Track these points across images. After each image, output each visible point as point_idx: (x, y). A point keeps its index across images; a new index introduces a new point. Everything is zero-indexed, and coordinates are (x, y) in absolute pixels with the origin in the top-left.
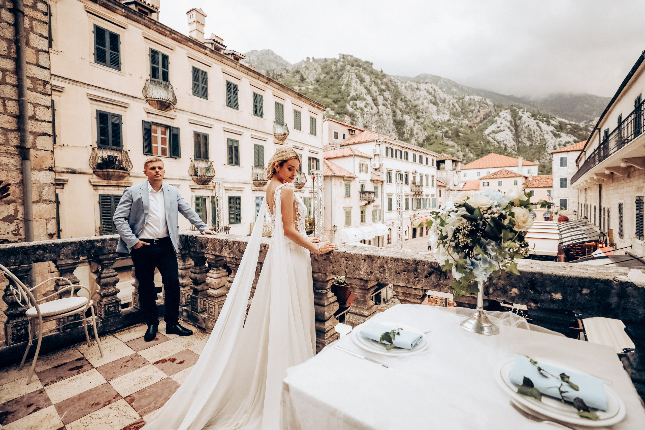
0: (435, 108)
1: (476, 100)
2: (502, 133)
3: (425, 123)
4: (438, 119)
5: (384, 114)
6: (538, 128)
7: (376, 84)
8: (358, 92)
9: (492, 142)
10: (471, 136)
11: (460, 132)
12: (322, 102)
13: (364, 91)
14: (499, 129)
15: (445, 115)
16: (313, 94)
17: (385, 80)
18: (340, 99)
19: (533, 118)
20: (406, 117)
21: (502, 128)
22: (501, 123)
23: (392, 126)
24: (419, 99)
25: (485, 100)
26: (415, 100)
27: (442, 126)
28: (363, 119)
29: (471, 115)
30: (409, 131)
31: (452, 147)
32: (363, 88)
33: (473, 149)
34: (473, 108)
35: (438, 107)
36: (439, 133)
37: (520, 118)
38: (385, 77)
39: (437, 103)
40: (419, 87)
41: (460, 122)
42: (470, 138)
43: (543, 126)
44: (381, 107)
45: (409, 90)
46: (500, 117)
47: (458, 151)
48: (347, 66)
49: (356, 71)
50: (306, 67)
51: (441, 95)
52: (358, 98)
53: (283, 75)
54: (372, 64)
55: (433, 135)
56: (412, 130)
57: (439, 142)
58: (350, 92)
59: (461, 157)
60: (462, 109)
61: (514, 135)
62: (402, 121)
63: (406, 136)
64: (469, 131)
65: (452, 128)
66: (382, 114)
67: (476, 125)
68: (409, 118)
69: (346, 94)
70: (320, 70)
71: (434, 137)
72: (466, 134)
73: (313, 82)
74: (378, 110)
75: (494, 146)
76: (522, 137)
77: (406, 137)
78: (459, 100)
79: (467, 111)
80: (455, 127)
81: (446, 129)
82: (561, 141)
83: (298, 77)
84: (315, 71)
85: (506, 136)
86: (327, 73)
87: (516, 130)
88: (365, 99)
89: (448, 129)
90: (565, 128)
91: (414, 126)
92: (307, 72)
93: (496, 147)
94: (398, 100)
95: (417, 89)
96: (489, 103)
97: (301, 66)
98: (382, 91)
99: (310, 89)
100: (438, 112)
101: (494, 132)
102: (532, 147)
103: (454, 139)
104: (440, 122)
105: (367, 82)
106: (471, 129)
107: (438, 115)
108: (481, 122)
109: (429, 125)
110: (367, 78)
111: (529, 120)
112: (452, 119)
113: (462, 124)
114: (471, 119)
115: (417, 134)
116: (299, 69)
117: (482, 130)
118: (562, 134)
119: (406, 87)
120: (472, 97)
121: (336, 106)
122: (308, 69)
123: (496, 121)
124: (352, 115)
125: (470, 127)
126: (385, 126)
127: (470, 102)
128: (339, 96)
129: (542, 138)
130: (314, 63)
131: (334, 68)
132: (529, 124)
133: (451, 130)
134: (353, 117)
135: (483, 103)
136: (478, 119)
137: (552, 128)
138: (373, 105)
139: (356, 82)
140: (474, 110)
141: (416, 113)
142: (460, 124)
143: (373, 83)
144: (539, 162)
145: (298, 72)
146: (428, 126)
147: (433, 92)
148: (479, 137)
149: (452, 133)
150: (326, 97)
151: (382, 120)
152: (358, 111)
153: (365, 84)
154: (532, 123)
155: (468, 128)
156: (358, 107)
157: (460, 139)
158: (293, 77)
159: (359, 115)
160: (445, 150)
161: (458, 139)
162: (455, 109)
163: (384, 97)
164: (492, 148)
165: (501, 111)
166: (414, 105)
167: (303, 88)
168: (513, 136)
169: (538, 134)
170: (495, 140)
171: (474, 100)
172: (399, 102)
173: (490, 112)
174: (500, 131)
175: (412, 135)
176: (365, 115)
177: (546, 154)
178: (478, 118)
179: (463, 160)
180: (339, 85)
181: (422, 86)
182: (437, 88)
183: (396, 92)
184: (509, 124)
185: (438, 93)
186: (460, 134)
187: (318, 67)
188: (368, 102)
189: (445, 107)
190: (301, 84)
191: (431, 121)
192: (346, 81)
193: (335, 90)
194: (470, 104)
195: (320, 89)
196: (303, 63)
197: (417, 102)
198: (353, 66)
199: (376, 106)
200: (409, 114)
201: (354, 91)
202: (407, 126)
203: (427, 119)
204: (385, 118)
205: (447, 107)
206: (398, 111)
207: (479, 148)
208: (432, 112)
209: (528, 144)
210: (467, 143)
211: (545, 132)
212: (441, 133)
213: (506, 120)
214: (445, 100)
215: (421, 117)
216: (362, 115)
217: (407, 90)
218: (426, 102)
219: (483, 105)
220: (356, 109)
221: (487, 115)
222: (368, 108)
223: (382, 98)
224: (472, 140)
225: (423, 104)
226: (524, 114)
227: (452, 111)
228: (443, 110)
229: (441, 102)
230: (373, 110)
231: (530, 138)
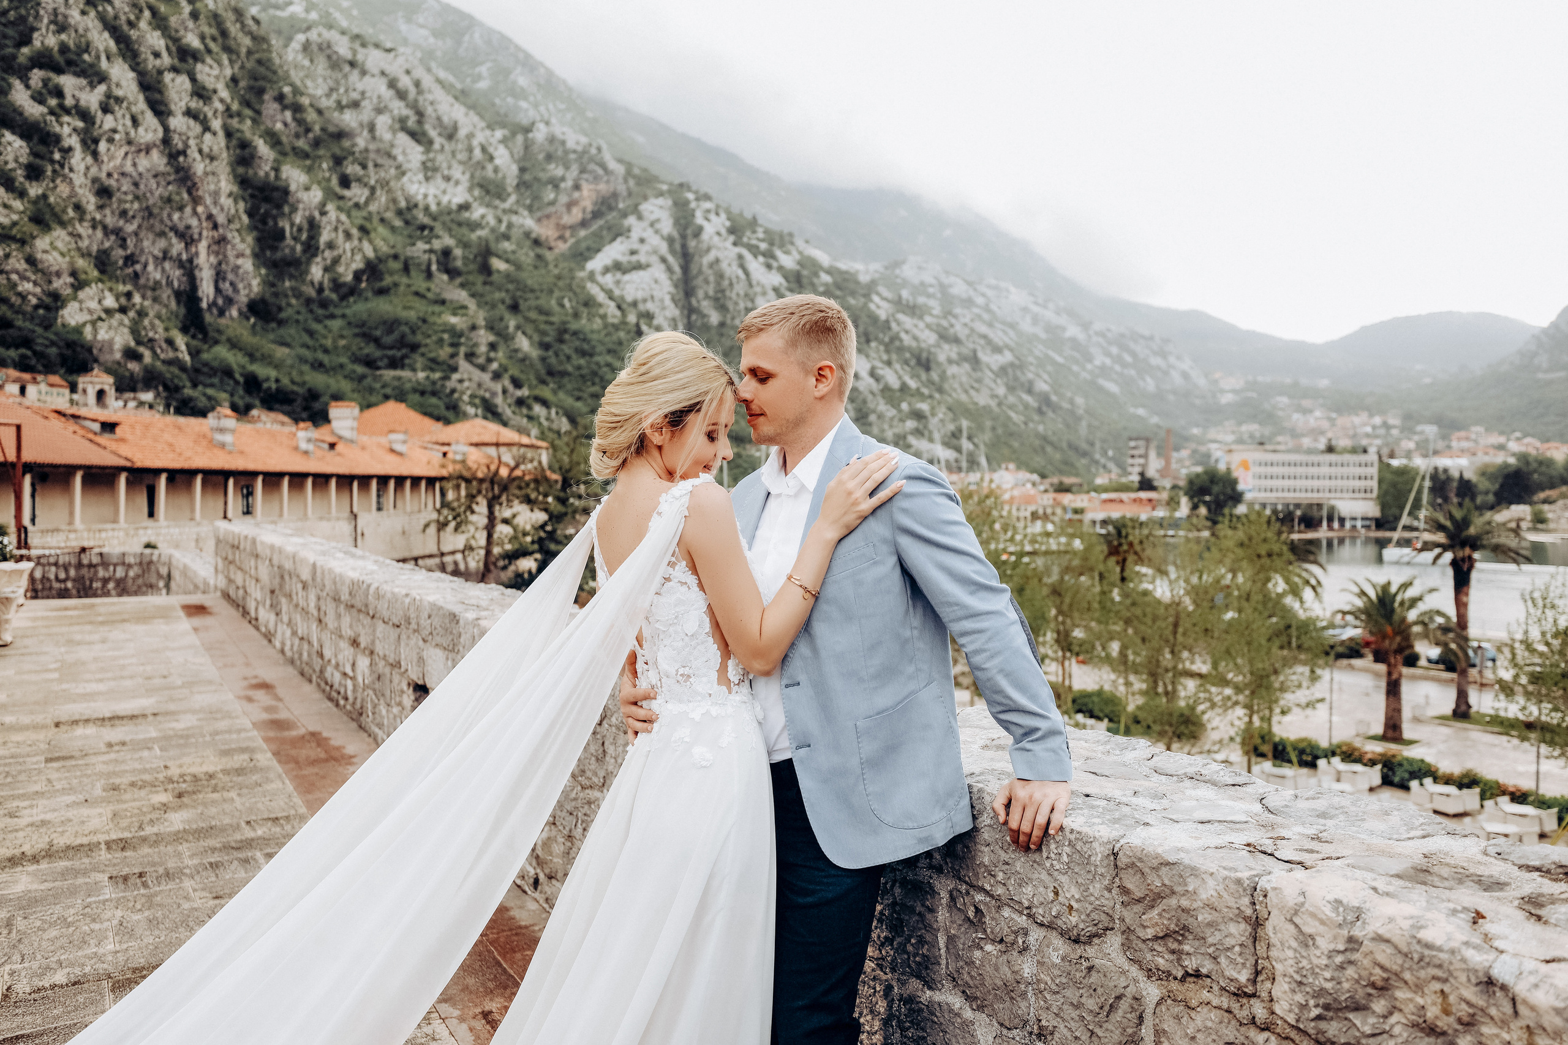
0: (416, 153)
2: (641, 273)
4: (426, 196)
5: (193, 153)
6: (740, 272)
7: (160, 22)
8: (70, 39)
9: (600, 305)
10: (531, 279)
11: (499, 257)
13: (102, 41)
14: (634, 258)
15: (452, 183)
19: (732, 238)
20: (293, 174)
21: (642, 258)
22: (642, 241)
23: (226, 202)
25: (599, 149)
26: (340, 107)
27: (432, 229)
28: (89, 160)
29: (552, 196)
30: (300, 230)
31: (459, 309)
32: (99, 25)
33: (534, 321)
34: (559, 172)
35: (428, 151)
36: (418, 250)
37: (698, 232)
39: (424, 134)
40: (360, 57)
41: (505, 219)
42: (529, 282)
43: (755, 266)
44: (178, 122)
45: (321, 62)
46: (640, 218)
47: (474, 328)
51: (443, 106)
52: (70, 63)
55: (396, 257)
56: (313, 226)
57: (413, 289)
58: (33, 29)
59: (483, 349)
60: (522, 170)
61: (676, 286)
62: (276, 189)
63: (292, 246)
64: (532, 254)
65: (473, 236)
66: (184, 153)
67: (561, 236)
68: (306, 177)
69: (13, 32)
71: (396, 265)
72: (518, 266)
74: (166, 129)
75: (604, 317)
76: (700, 294)
77: (287, 251)
78: (514, 134)
79: (537, 179)
80: (481, 233)
81: (448, 241)
85: (654, 286)
87: (685, 269)
88: (103, 78)
89: (454, 241)
90: (813, 285)
91: (324, 212)
93: (611, 320)
94: (266, 97)
95: (352, 64)
96: (612, 165)
98: (185, 57)
100: (429, 169)
101: (617, 267)
102: (724, 330)
103: (471, 278)
104: (433, 208)
106: (539, 251)
107: (427, 179)
108: (584, 224)
109: (389, 215)
111: (721, 245)
112: (475, 205)
113: (510, 226)
114: (551, 209)
115: (331, 246)
117: (582, 255)
119: (306, 47)
120: (558, 130)
123: (629, 230)
124: (38, 136)
125: (537, 242)
126: (196, 201)
127: (549, 147)
132: (720, 255)
133: (465, 245)
134: (43, 141)
135: (592, 160)
136: (576, 215)
137: (776, 279)
138: (141, 105)
140: (563, 179)
141: (338, 161)
142: (503, 228)
143: (147, 14)
146: (382, 220)
147: (412, 90)
148: (561, 283)
149: (465, 258)
151: (184, 178)
152: (66, 119)
153: (109, 9)
154: (727, 253)
155: (528, 243)
156: (69, 102)
157: (491, 284)
159: (74, 141)
160: (432, 319)
161: (485, 283)
162: (490, 167)
163: (193, 80)
164: (598, 323)
165: (645, 198)
166: (331, 129)
168: (672, 290)
169: (742, 293)
170: (611, 298)
171: (563, 143)
172: (270, 107)
173: (615, 195)
174: (639, 267)
175: (311, 248)
176: (103, 146)
178: (574, 210)
179: (490, 360)
181: (374, 59)
182: (427, 81)
183: (258, 62)
184: (664, 248)
185: (430, 97)
186: (498, 264)
188: (120, 93)
189: (453, 153)
191: (394, 201)
194: (549, 157)
197: (349, 119)
199: (157, 113)
200: (308, 162)
201: (52, 27)
202: (294, 209)
203: (378, 192)
204: (199, 167)
205: (462, 156)
206: (263, 148)
207: (552, 323)
208: (405, 166)
209: (714, 318)
210: (514, 298)
211: (758, 289)
212: (425, 252)
213: (657, 232)
214: (455, 128)
215: (359, 180)
216: (90, 143)
217: (312, 61)
218: (383, 122)
219: (592, 166)
220: (58, 111)
221: (605, 205)
222: (119, 114)
223: (188, 85)
224: (532, 291)
225: (372, 128)
226: (708, 219)
227: (478, 173)
228: (444, 165)
229: (440, 135)
230: (141, 130)
231: (720, 302)
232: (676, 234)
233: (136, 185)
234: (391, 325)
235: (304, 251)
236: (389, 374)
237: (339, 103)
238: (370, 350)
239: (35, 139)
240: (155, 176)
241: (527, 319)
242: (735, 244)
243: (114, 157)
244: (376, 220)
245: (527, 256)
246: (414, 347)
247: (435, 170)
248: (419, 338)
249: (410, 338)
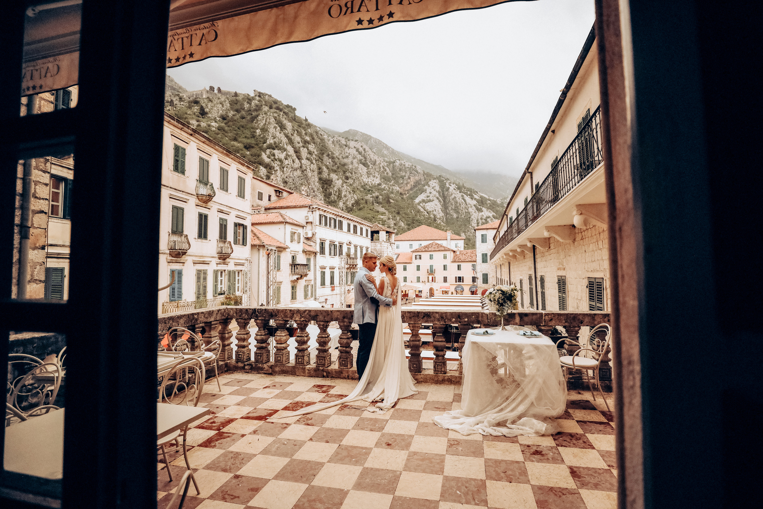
0: (365, 169)
1: (407, 166)
2: (431, 203)
3: (355, 185)
4: (368, 182)
5: (308, 170)
6: (463, 200)
7: (299, 134)
8: (276, 140)
9: (422, 212)
10: (402, 204)
11: (391, 199)
12: (229, 146)
13: (285, 140)
14: (428, 198)
15: (375, 178)
16: (218, 134)
17: (309, 130)
18: (253, 145)
19: (459, 191)
20: (334, 176)
21: (431, 198)
22: (430, 193)
23: (317, 184)
24: (347, 157)
25: (415, 167)
27: (372, 191)
28: (282, 173)
29: (402, 181)
30: (336, 192)
31: (383, 214)
32: (284, 136)
33: (404, 217)
34: (404, 174)
35: (368, 169)
36: (369, 197)
37: (448, 190)
38: (310, 128)
39: (367, 164)
40: (348, 144)
41: (391, 187)
42: (401, 206)
43: (468, 199)
44: (304, 161)
45: (338, 146)
46: (429, 186)
47: (389, 219)
48: (264, 106)
49: (275, 115)
50: (208, 98)
51: (372, 156)
53: (175, 103)
54: (295, 109)
55: (363, 199)
56: (340, 191)
57: (369, 208)
58: (267, 139)
60: (393, 174)
61: (442, 206)
62: (329, 180)
63: (333, 197)
64: (400, 198)
65: (383, 193)
66: (306, 170)
67: (407, 193)
68: (337, 177)
69: (262, 140)
70: (229, 105)
71: (364, 202)
72: (397, 201)
73: (218, 119)
74: (301, 164)
75: (424, 216)
76: (450, 208)
77: (332, 199)
78: (390, 164)
79: (397, 177)
80: (385, 192)
81: (377, 194)
82: (483, 216)
83: (196, 109)
84: (221, 106)
85: (435, 206)
86: (237, 111)
87: (444, 201)
88: (285, 150)
89: (378, 194)
90: (486, 203)
91: (342, 187)
92: (210, 105)
93: (426, 217)
94: (324, 155)
95: (346, 146)
96: (419, 171)
97: (202, 95)
98: (306, 142)
99: (213, 127)
100: (369, 174)
101: (423, 201)
102: (458, 219)
103: (384, 205)
104: (371, 185)
105: (288, 129)
106: (402, 196)
107: (368, 177)
108: (411, 189)
109: (359, 187)
110: (289, 125)
111: (456, 193)
112: (382, 184)
114: (402, 185)
115: (345, 196)
116: (198, 99)
117: (413, 198)
118: (483, 209)
119: (333, 142)
120: (403, 162)
121: (248, 153)
122: (211, 101)
123: (426, 190)
124: (269, 167)
125: (401, 194)
126: (309, 184)
127: (400, 167)
128: (252, 141)
129: (467, 211)
130: (219, 95)
131: (246, 106)
132: (455, 196)
133: (382, 195)
134: (270, 169)
135: (413, 170)
136: (409, 187)
137: (475, 202)
138: (295, 157)
139: (275, 128)
140: (405, 176)
141: (344, 172)
142: (391, 190)
143: (296, 132)
144: (465, 234)
145: (196, 102)
146: (358, 189)
147: (363, 151)
148: (410, 206)
149: (382, 199)
150: (235, 139)
151: (306, 177)
152: (276, 162)
153: (286, 131)
154: (458, 195)
155: (399, 194)
156: (276, 157)
157: (391, 206)
158: (190, 107)
159: (277, 168)
160: (376, 217)
161: (389, 206)
162: (386, 173)
163: (308, 149)
164: (422, 218)
165: (430, 180)
166: (342, 163)
167: (203, 124)
169: (464, 207)
170: (425, 210)
171: (404, 165)
172: (325, 158)
173: (420, 180)
174: (430, 201)
175: (339, 197)
176: (285, 169)
177: (470, 227)
178: (408, 185)
179: (394, 229)
180: (252, 128)
181: (352, 144)
182: (367, 149)
183: (322, 146)
184: (437, 195)
185: (368, 153)
186: (391, 201)
187: (225, 101)
188: (289, 154)
189: (375, 169)
190: (201, 119)
191: (361, 183)
192: (262, 124)
193: (248, 133)
194: (400, 170)
195: (226, 128)
196: (204, 93)
197: (345, 161)
198: (271, 107)
199: (299, 159)
200: (336, 173)
201: (272, 138)
202: (334, 186)
203: (356, 181)
204: (310, 174)
205: (378, 170)
206: (325, 169)
207: (410, 218)
208: (362, 173)
210: (398, 211)
211: (469, 206)
212: (371, 197)
213: (435, 190)
214: (375, 161)
215: (350, 178)
216: (282, 168)
217: (335, 146)
218: (355, 161)
219: (413, 172)
220: (274, 160)
221: (417, 183)
222: (289, 160)
223: (306, 151)
224: (402, 208)
225: (352, 163)
226: (451, 186)
227: (382, 175)
228: (373, 173)
229: (371, 164)
230: (295, 164)
231: (457, 210)
232: (441, 190)
233: (293, 180)
235: (337, 198)
237: (342, 157)
239: (268, 168)
240: (298, 177)
242: (460, 192)
243: (288, 172)
244: (356, 189)
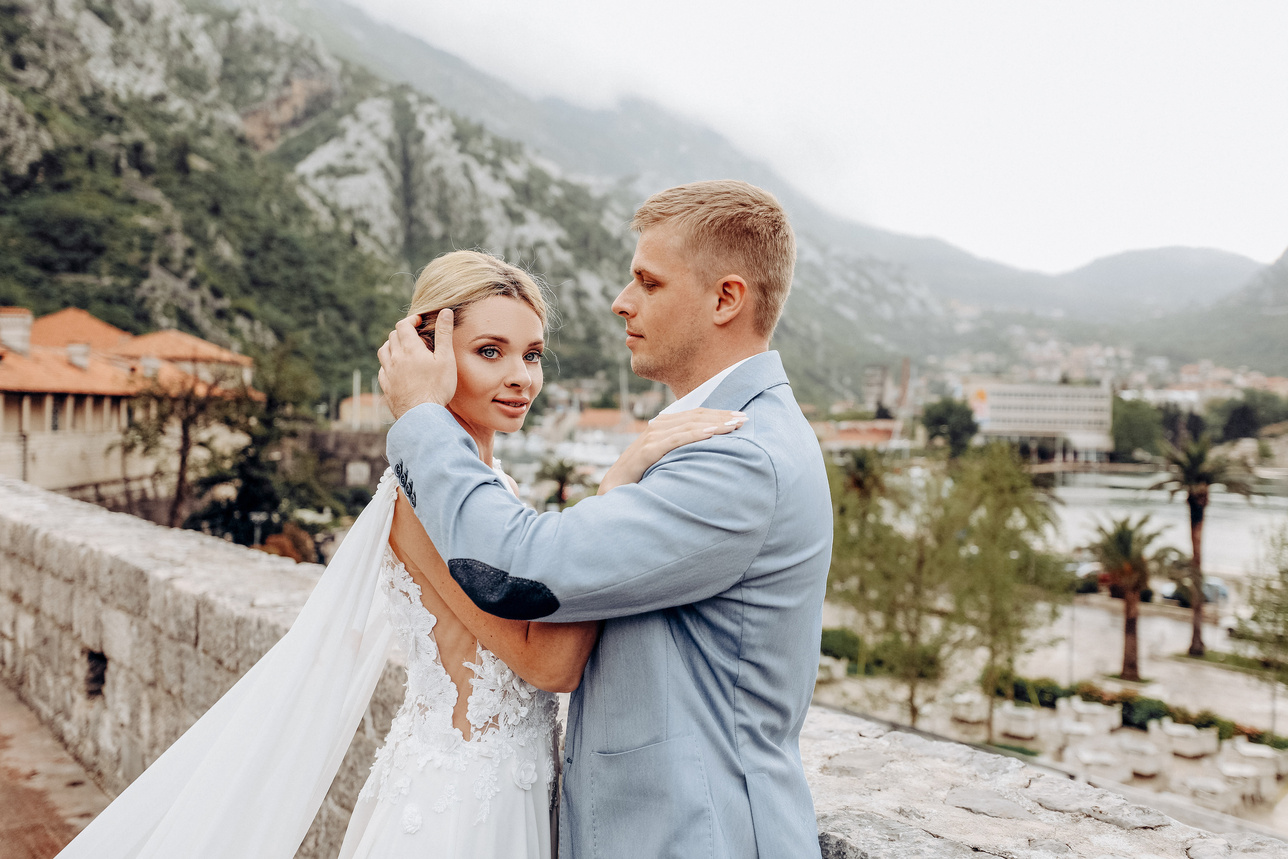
0: (103, 35)
1: (281, 36)
2: (357, 178)
3: (53, 93)
4: (114, 84)
6: (464, 182)
9: (312, 211)
10: (234, 179)
14: (350, 163)
15: (145, 70)
19: (457, 145)
21: (358, 162)
22: (359, 144)
25: (312, 43)
27: (121, 120)
29: (259, 91)
31: (151, 209)
33: (237, 226)
34: (268, 65)
35: (118, 33)
36: (106, 144)
37: (420, 137)
39: (113, 14)
41: (206, 113)
42: (233, 183)
43: (482, 175)
46: (357, 118)
47: (168, 231)
55: (79, 149)
57: (100, 185)
59: (178, 255)
60: (226, 61)
61: (396, 192)
64: (236, 153)
65: (169, 131)
67: (269, 134)
71: (77, 159)
72: (220, 166)
75: (316, 224)
76: (421, 203)
78: (217, 21)
79: (243, 73)
80: (178, 128)
81: (140, 134)
82: (526, 237)
85: (371, 193)
87: (405, 176)
89: (147, 135)
90: (543, 196)
93: (323, 228)
96: (327, 61)
100: (119, 54)
101: (331, 171)
102: (448, 244)
103: (166, 176)
104: (123, 97)
106: (244, 150)
107: (117, 65)
108: (294, 123)
109: (72, 103)
111: (445, 151)
112: (172, 96)
113: (211, 121)
114: (257, 106)
117: (291, 156)
118: (531, 216)
120: (268, 19)
123: (344, 132)
125: (241, 141)
127: (256, 37)
129: (475, 217)
132: (444, 163)
133: (160, 140)
135: (304, 54)
136: (285, 113)
137: (503, 191)
140: (271, 73)
141: (11, 39)
142: (203, 123)
146: (64, 108)
148: (268, 186)
149: (159, 154)
154: (452, 161)
155: (230, 143)
157: (189, 183)
160: (120, 220)
161: (182, 183)
164: (308, 231)
165: (363, 98)
168: (391, 197)
169: (467, 203)
170: (324, 204)
171: (272, 34)
173: (329, 94)
174: (354, 171)
178: (284, 108)
179: (186, 267)
184: (382, 152)
186: (198, 163)
189: (147, 39)
191: (77, 87)
194: (257, 49)
203: (59, 76)
205: (157, 42)
207: (258, 229)
208: (91, 49)
209: (436, 229)
210: (214, 200)
211: (485, 200)
212: (113, 145)
213: (376, 135)
214: (149, 10)
215: (36, 61)
219: (304, 61)
221: (318, 104)
224: (235, 193)
226: (430, 124)
227: (176, 62)
228: (136, 52)
229: (132, 17)
231: (443, 213)
232: (396, 138)
234: (73, 224)
236: (69, 279)
238: (47, 251)
241: (230, 225)
242: (460, 151)
244: (55, 107)
245: (230, 155)
246: (99, 250)
247: (126, 55)
248: (105, 240)
249: (95, 240)
